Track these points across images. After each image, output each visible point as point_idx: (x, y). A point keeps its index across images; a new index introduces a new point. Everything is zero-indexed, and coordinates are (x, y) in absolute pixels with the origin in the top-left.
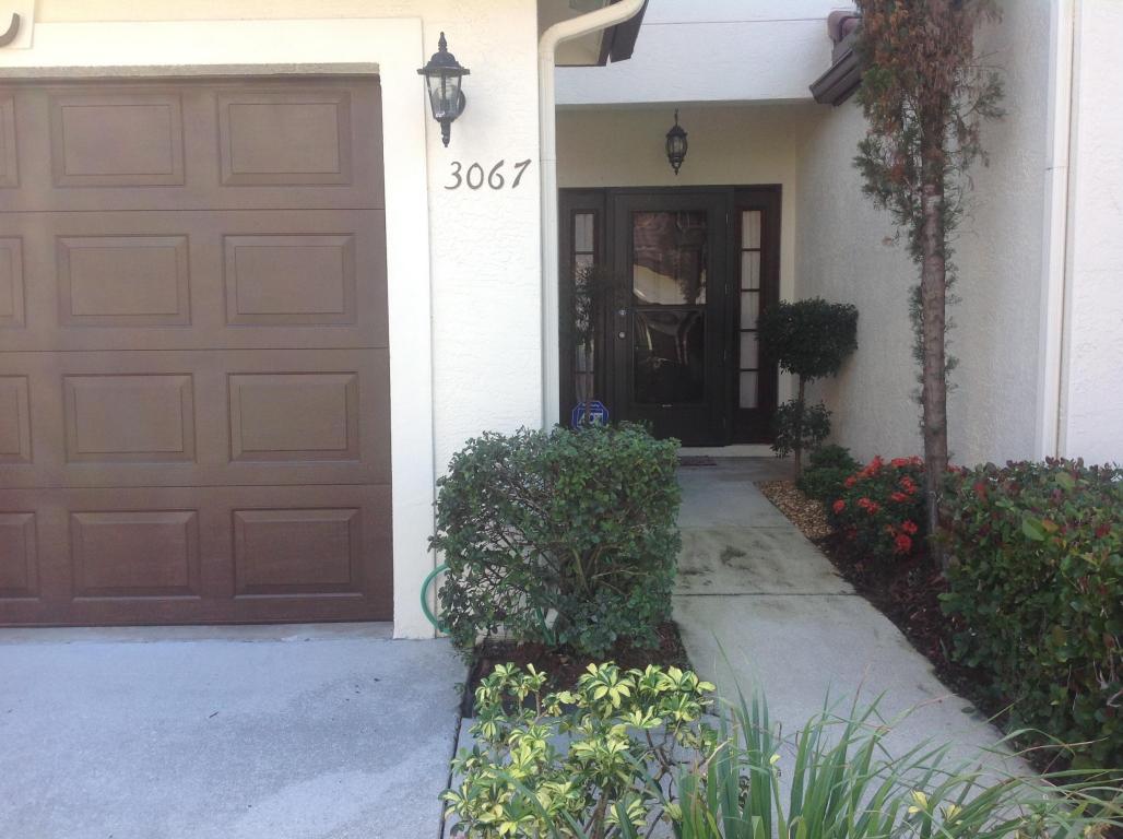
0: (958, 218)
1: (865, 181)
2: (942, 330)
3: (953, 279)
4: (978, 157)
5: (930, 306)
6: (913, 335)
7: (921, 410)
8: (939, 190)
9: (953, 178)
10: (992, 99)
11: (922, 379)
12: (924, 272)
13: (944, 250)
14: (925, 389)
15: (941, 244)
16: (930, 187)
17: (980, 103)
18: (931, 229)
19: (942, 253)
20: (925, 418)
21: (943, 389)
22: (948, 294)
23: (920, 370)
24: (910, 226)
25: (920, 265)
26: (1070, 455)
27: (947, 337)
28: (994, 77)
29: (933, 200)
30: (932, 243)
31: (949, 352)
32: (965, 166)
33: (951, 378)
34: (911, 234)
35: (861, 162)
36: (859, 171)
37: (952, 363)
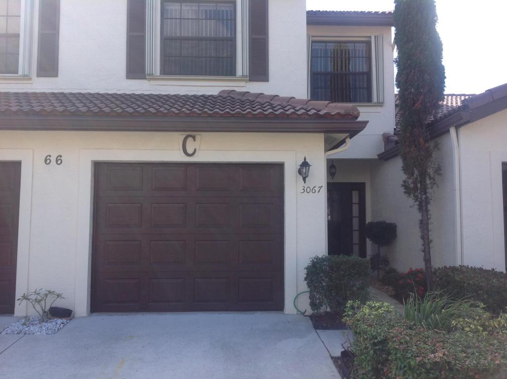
0: (431, 201)
1: (404, 190)
2: (428, 231)
3: (430, 218)
4: (435, 185)
5: (424, 225)
6: (420, 233)
7: (423, 254)
8: (425, 194)
9: (429, 190)
10: (439, 170)
11: (423, 245)
12: (422, 216)
13: (427, 210)
14: (424, 248)
15: (427, 208)
16: (423, 193)
17: (435, 172)
18: (424, 204)
19: (427, 211)
20: (425, 256)
21: (429, 248)
22: (429, 221)
23: (423, 243)
24: (417, 203)
25: (421, 213)
26: (465, 264)
27: (429, 234)
28: (439, 165)
29: (424, 197)
30: (424, 208)
31: (430, 238)
32: (432, 188)
33: (431, 245)
34: (418, 205)
35: (403, 186)
36: (403, 188)
37: (431, 241)
